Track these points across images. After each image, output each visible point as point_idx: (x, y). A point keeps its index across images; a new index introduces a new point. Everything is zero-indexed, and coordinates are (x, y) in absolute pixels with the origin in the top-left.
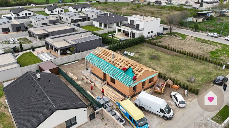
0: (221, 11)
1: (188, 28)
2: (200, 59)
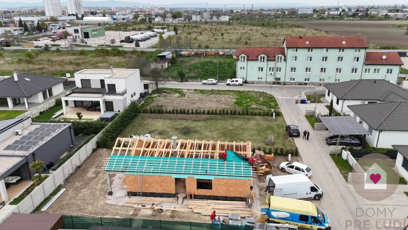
0: (176, 50)
1: (170, 79)
2: (239, 114)
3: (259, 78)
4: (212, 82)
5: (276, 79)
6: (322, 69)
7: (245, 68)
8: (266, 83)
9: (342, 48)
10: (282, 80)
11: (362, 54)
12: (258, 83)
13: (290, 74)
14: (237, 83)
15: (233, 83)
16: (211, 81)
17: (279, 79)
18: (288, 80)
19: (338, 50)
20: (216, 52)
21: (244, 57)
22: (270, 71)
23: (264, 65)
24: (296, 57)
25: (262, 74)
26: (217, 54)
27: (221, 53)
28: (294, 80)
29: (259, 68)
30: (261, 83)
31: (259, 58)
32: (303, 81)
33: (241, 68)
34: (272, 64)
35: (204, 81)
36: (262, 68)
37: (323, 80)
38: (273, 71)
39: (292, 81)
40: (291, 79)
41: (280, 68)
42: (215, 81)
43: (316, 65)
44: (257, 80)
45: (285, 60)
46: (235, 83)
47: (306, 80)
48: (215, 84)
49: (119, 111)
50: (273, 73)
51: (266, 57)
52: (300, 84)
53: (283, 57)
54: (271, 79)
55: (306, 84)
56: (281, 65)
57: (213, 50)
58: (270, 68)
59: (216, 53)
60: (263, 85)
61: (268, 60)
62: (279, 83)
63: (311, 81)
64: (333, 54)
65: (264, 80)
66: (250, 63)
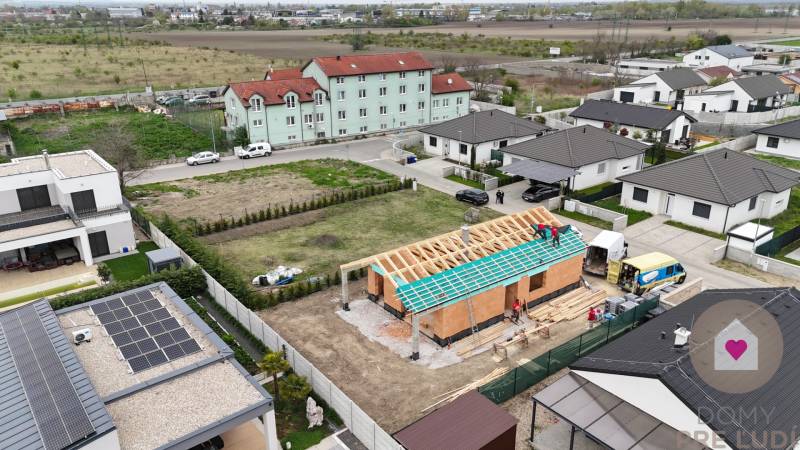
3: (290, 138)
4: (210, 158)
5: (319, 135)
6: (381, 108)
7: (264, 122)
8: (305, 144)
9: (402, 72)
10: (328, 136)
11: (427, 78)
12: (291, 146)
13: (339, 124)
14: (262, 152)
15: (254, 152)
16: (208, 156)
17: (323, 134)
18: (336, 134)
19: (397, 75)
20: (91, 102)
21: (258, 100)
22: (306, 121)
23: (295, 111)
24: (343, 93)
25: (295, 129)
26: (93, 108)
27: (104, 104)
28: (345, 132)
29: (288, 118)
30: (296, 145)
31: (285, 99)
32: (357, 132)
33: (255, 123)
34: (308, 109)
35: (191, 160)
36: (293, 118)
37: (385, 126)
38: (311, 121)
39: (343, 135)
40: (341, 131)
41: (322, 115)
42: (216, 156)
43: (372, 102)
44: (287, 141)
45: (328, 99)
46: (257, 152)
47: (362, 130)
48: (217, 161)
49: (126, 250)
50: (312, 124)
51: (296, 97)
52: (357, 138)
53: (324, 95)
54: (311, 136)
55: (364, 136)
56: (323, 108)
57: (81, 99)
58: (306, 116)
59: (91, 107)
60: (301, 149)
61: (301, 103)
62: (325, 142)
63: (370, 130)
64: (393, 81)
65: (299, 139)
66: (271, 110)
